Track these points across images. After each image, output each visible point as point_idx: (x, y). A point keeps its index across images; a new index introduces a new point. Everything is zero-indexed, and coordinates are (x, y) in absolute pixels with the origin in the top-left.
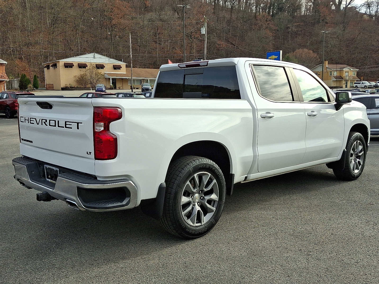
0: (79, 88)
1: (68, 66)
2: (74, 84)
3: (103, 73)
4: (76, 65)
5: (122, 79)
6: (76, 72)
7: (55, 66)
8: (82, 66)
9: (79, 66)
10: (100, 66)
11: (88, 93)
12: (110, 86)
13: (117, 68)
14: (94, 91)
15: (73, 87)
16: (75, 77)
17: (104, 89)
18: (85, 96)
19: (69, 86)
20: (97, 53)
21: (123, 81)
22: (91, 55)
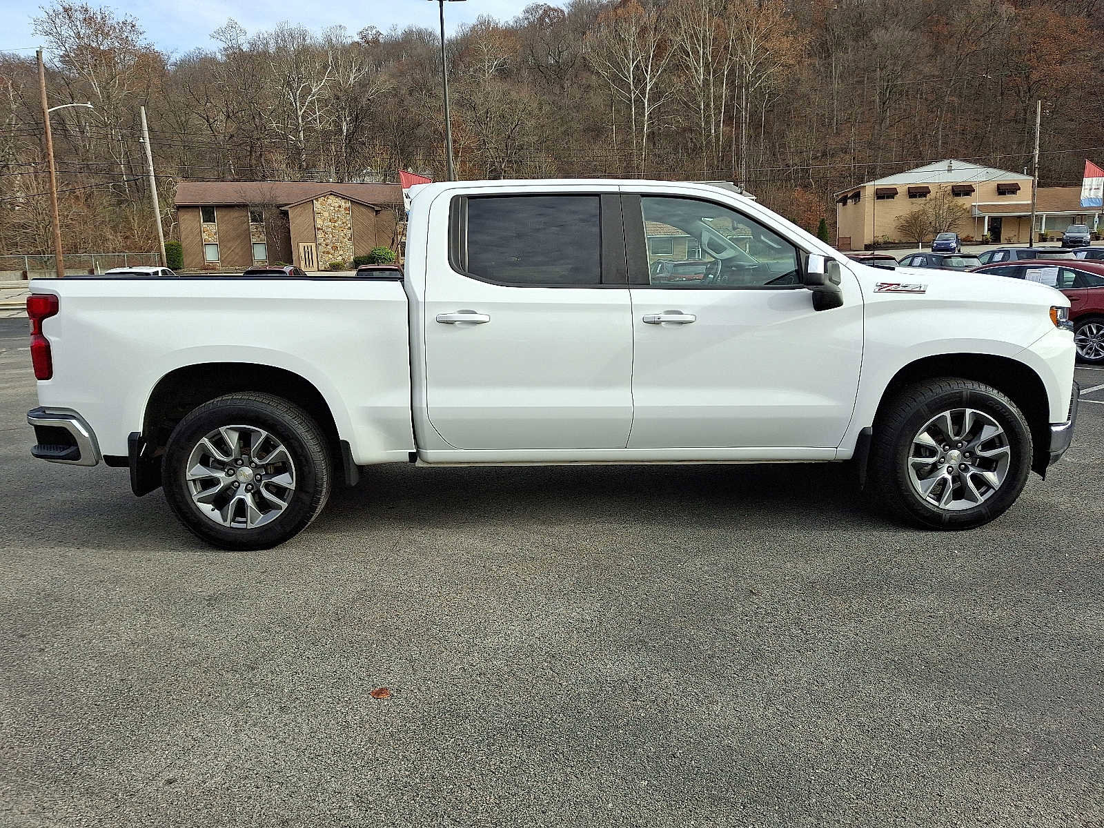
0: (904, 245)
1: (886, 195)
2: (894, 236)
3: (967, 206)
4: (902, 191)
5: (1019, 217)
6: (902, 208)
7: (857, 196)
8: (917, 193)
9: (909, 192)
10: (964, 190)
11: (915, 256)
12: (983, 236)
13: (1008, 192)
14: (929, 251)
15: (890, 243)
16: (898, 218)
17: (954, 245)
18: (908, 261)
19: (881, 240)
20: (956, 158)
21: (1021, 221)
22: (944, 165)
